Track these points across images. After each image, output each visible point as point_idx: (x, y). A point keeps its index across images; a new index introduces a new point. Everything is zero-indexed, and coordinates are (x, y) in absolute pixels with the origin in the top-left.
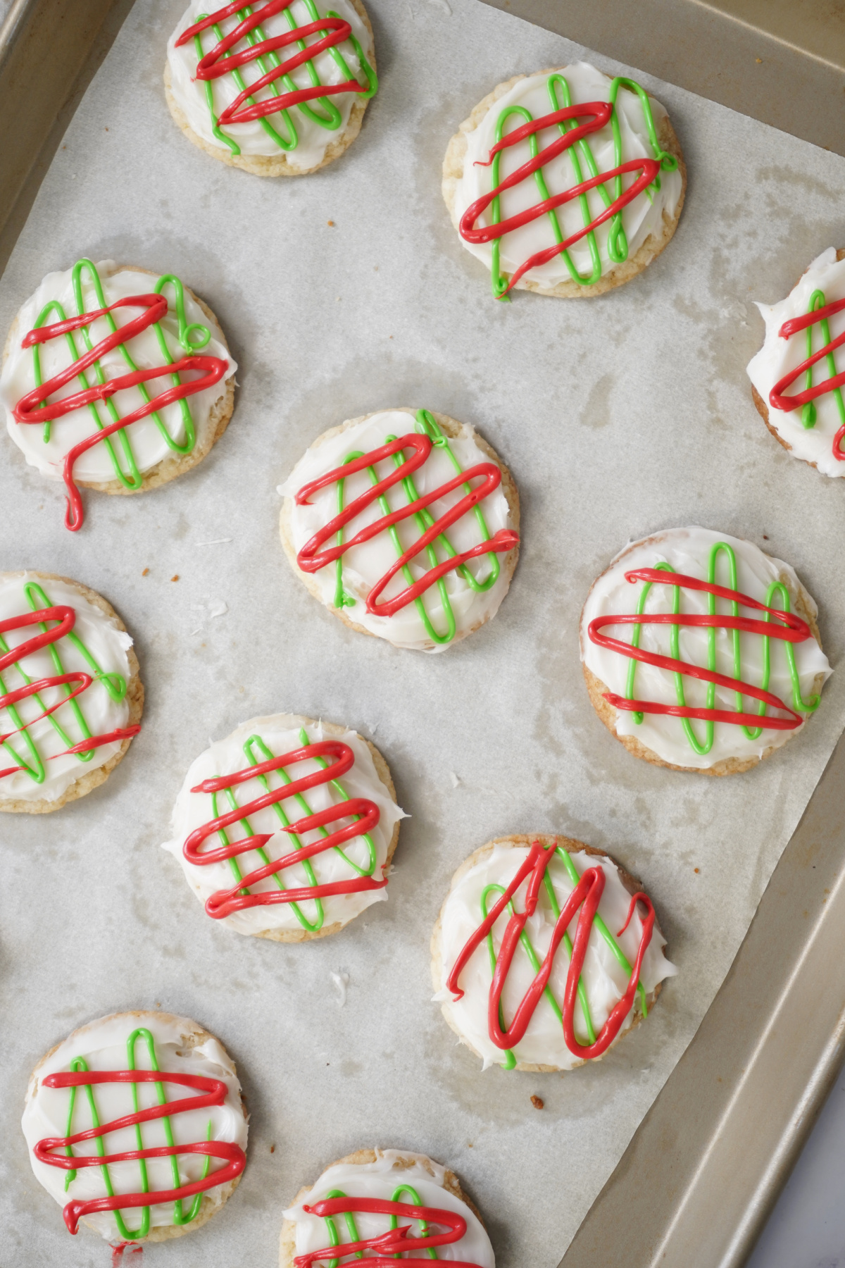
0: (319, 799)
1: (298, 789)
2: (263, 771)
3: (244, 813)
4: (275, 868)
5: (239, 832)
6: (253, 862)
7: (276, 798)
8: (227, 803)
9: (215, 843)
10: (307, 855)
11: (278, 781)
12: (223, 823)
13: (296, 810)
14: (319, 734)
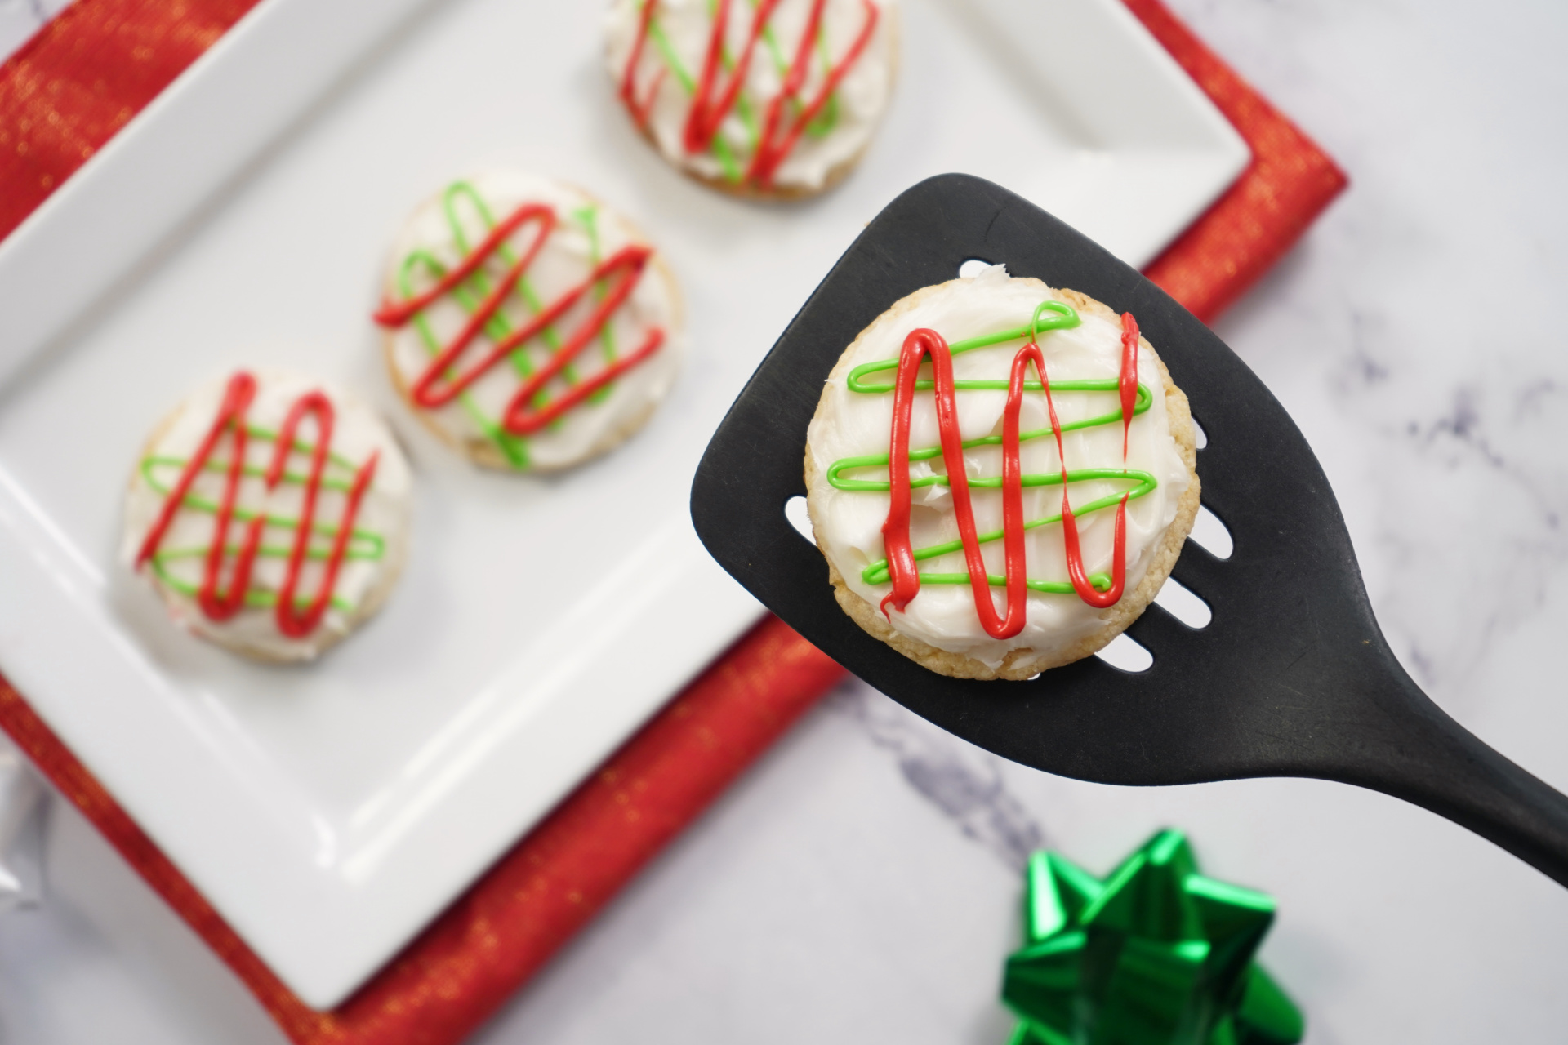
0: (271, 573)
1: (298, 558)
2: (344, 537)
3: (314, 487)
4: (236, 473)
5: (299, 467)
6: (260, 457)
7: (304, 530)
8: (338, 477)
9: (308, 432)
10: (225, 517)
11: (321, 546)
12: (321, 456)
13: (279, 541)
14: (333, 621)
